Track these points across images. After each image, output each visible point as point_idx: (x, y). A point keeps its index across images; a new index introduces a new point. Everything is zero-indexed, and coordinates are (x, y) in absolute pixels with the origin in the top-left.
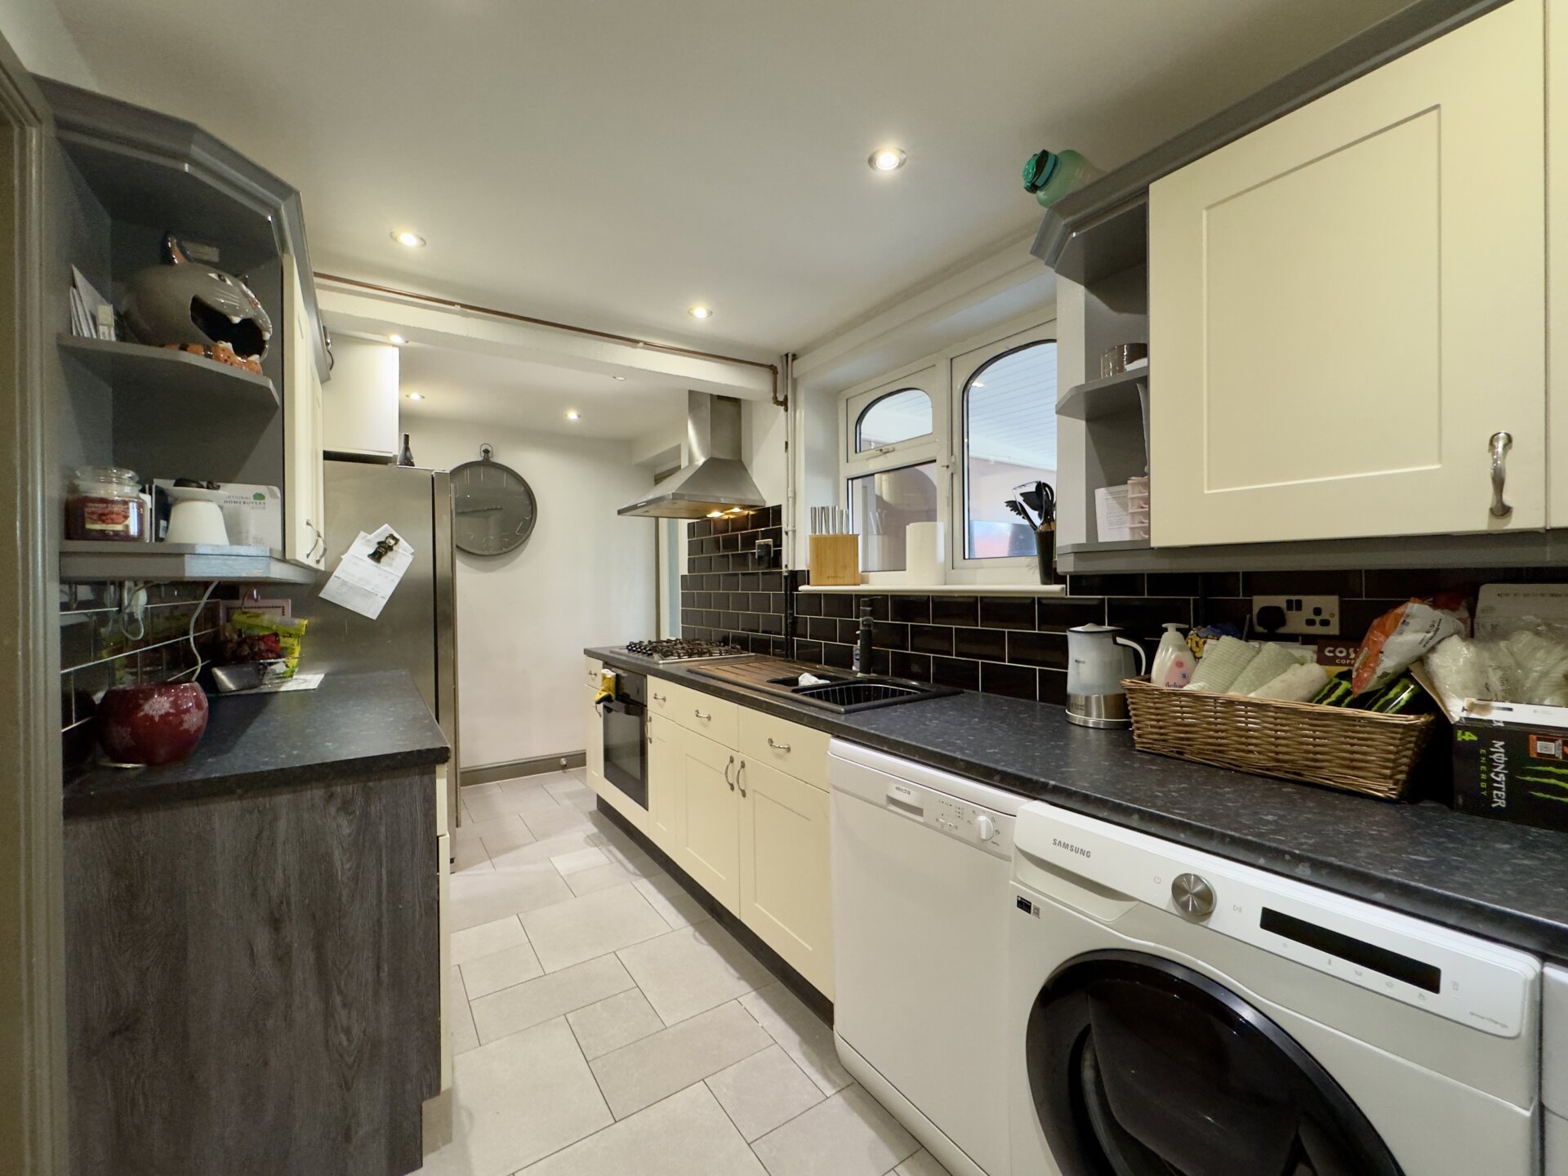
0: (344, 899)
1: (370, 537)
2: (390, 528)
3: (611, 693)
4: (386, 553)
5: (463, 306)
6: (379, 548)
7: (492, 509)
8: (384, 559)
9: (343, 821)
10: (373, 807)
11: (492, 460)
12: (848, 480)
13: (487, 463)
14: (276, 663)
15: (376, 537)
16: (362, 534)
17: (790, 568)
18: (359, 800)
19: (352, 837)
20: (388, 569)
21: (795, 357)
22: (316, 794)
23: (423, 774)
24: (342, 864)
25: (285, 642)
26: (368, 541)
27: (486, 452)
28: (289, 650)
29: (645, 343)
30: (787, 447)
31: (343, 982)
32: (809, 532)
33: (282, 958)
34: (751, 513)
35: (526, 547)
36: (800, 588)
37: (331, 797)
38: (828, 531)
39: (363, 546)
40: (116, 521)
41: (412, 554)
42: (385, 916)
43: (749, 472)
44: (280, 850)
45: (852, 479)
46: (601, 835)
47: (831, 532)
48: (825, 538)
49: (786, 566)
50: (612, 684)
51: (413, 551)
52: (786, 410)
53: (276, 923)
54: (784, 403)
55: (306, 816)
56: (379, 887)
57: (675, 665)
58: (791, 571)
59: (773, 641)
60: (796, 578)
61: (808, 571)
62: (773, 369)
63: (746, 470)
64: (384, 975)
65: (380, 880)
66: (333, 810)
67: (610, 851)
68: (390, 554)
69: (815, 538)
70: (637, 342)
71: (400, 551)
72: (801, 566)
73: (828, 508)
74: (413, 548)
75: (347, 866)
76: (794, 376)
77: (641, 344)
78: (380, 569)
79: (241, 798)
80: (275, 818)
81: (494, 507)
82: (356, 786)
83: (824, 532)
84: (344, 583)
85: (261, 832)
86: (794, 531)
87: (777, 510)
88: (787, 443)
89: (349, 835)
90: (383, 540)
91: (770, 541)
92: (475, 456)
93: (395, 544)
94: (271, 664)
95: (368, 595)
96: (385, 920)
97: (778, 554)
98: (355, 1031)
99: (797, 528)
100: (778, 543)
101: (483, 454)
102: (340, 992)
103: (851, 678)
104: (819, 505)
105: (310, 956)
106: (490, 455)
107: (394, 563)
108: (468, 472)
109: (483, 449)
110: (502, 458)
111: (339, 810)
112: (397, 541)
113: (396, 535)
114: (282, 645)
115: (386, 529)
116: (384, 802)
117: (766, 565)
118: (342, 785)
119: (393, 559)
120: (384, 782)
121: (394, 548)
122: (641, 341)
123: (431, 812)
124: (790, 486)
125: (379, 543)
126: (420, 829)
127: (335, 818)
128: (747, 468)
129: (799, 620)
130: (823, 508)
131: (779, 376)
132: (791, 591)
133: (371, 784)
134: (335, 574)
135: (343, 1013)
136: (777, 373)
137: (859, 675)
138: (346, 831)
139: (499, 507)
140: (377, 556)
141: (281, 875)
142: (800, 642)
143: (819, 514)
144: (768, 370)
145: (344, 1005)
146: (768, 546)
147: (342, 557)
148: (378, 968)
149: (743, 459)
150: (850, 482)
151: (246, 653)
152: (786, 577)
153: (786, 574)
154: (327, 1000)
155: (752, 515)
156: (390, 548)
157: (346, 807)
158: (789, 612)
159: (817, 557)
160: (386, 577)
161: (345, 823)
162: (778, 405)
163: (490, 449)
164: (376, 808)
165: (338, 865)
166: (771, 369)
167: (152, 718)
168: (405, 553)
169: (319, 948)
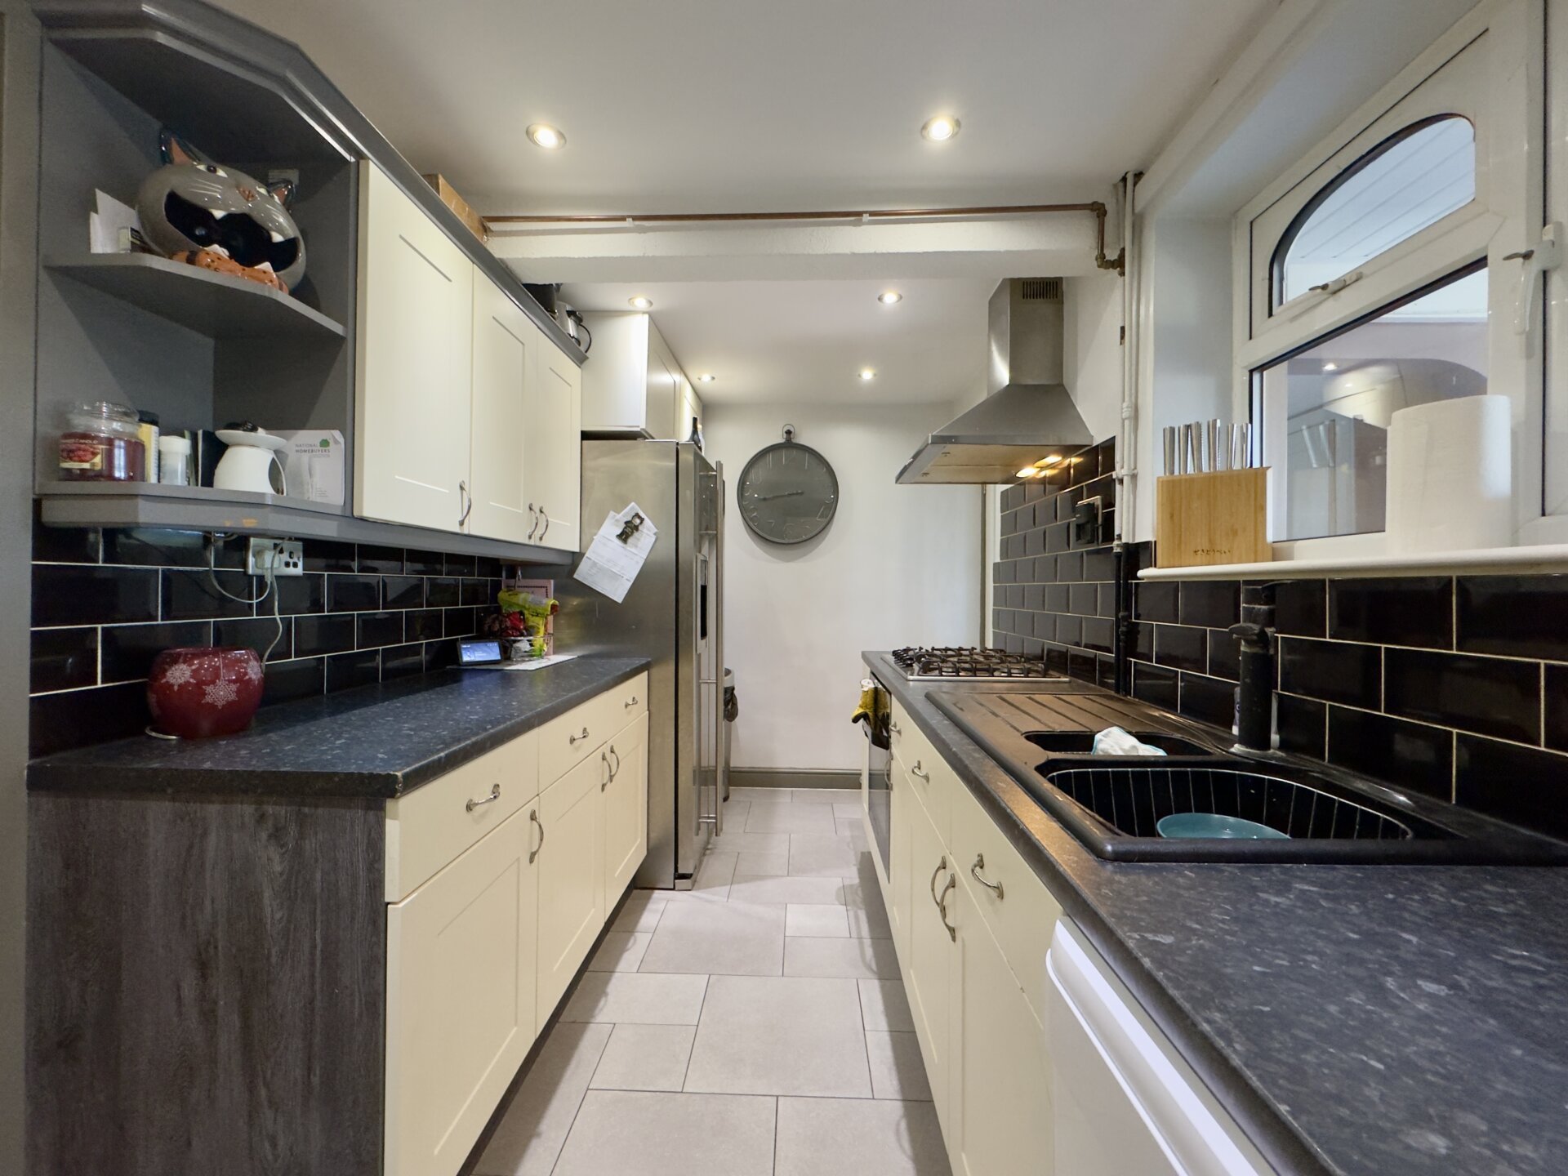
0: (274, 960)
1: (619, 516)
2: (637, 507)
3: (867, 711)
4: (632, 533)
5: (635, 218)
6: (625, 528)
7: (793, 494)
8: (630, 540)
9: (274, 852)
10: (307, 842)
11: (794, 441)
12: (1251, 372)
13: (790, 443)
14: (519, 641)
15: (624, 516)
16: (612, 513)
17: (1124, 540)
18: (293, 830)
19: (284, 877)
20: (633, 550)
21: (1139, 176)
22: (245, 810)
23: (368, 808)
24: (272, 909)
25: (533, 621)
26: (617, 520)
27: (789, 432)
28: (536, 629)
29: (872, 214)
30: (1123, 337)
31: (269, 1072)
32: (1160, 471)
33: (209, 1016)
34: (1075, 460)
35: (827, 533)
36: (1140, 573)
37: (261, 818)
38: (1200, 469)
39: (611, 527)
40: (83, 458)
41: (655, 534)
42: (319, 997)
43: (1072, 398)
44: (208, 875)
45: (1262, 368)
46: (860, 893)
47: (1205, 469)
48: (1191, 481)
49: (1120, 537)
50: (869, 700)
51: (656, 530)
52: (1122, 274)
53: (204, 968)
54: (1119, 264)
55: (235, 836)
56: (312, 954)
57: (937, 683)
58: (1127, 545)
59: (1100, 661)
60: (1139, 554)
61: (1155, 542)
62: (1098, 210)
63: (1069, 396)
64: (316, 1080)
65: (314, 947)
66: (264, 836)
67: (857, 918)
68: (636, 534)
69: (1168, 482)
70: (859, 214)
71: (645, 530)
72: (1144, 534)
73: (1199, 425)
74: (657, 528)
75: (278, 916)
76: (1138, 209)
77: (866, 217)
78: (626, 549)
79: (173, 800)
80: (205, 834)
81: (795, 492)
82: (289, 809)
83: (1190, 470)
84: (595, 564)
85: (191, 846)
86: (1134, 477)
87: (1109, 447)
88: (1123, 329)
89: (281, 874)
90: (630, 519)
91: (1097, 499)
92: (778, 438)
93: (641, 523)
94: (515, 641)
95: (615, 576)
96: (318, 1004)
97: (1109, 519)
98: (281, 1143)
99: (1140, 470)
100: (1109, 503)
101: (785, 435)
102: (267, 1085)
103: (1217, 752)
104: (1179, 424)
105: (236, 1020)
106: (792, 436)
107: (640, 544)
108: (770, 457)
109: (785, 430)
110: (804, 438)
111: (270, 836)
112: (642, 520)
113: (642, 515)
114: (530, 624)
115: (633, 508)
116: (320, 836)
117: (1089, 538)
118: (275, 804)
119: (638, 540)
120: (320, 811)
121: (640, 528)
122: (866, 212)
123: (376, 866)
124: (1127, 398)
125: (626, 523)
126: (362, 887)
127: (266, 847)
128: (1069, 391)
129: (1140, 628)
130: (1188, 427)
131: (1110, 220)
132: (1126, 579)
133: (306, 810)
134: (586, 555)
135: (269, 1114)
136: (1105, 213)
137: (1237, 748)
138: (278, 868)
139: (800, 491)
140: (624, 536)
141: (209, 908)
142: (1140, 667)
143: (1180, 439)
144: (1087, 212)
145: (271, 1103)
146: (1091, 506)
147: (595, 537)
148: (309, 1069)
149: (1065, 382)
150: (1256, 377)
151: (496, 629)
152: (1118, 555)
153: (1119, 550)
154: (251, 1089)
155: (1076, 466)
156: (636, 528)
157: (277, 835)
158: (1121, 614)
159: (1172, 516)
160: (632, 559)
161: (277, 858)
162: (1107, 268)
163: (792, 430)
164: (311, 843)
165: (268, 910)
166: (1092, 210)
167: (172, 685)
168: (649, 533)
169: (245, 1016)
